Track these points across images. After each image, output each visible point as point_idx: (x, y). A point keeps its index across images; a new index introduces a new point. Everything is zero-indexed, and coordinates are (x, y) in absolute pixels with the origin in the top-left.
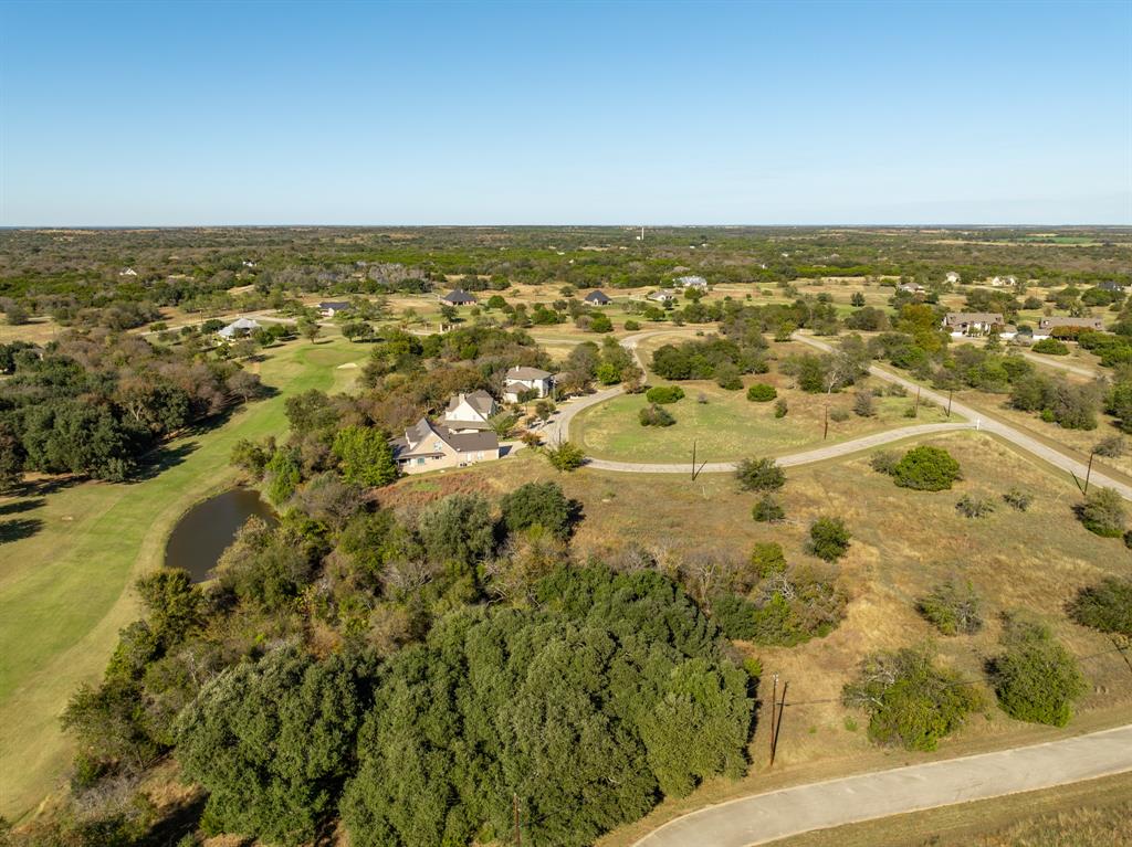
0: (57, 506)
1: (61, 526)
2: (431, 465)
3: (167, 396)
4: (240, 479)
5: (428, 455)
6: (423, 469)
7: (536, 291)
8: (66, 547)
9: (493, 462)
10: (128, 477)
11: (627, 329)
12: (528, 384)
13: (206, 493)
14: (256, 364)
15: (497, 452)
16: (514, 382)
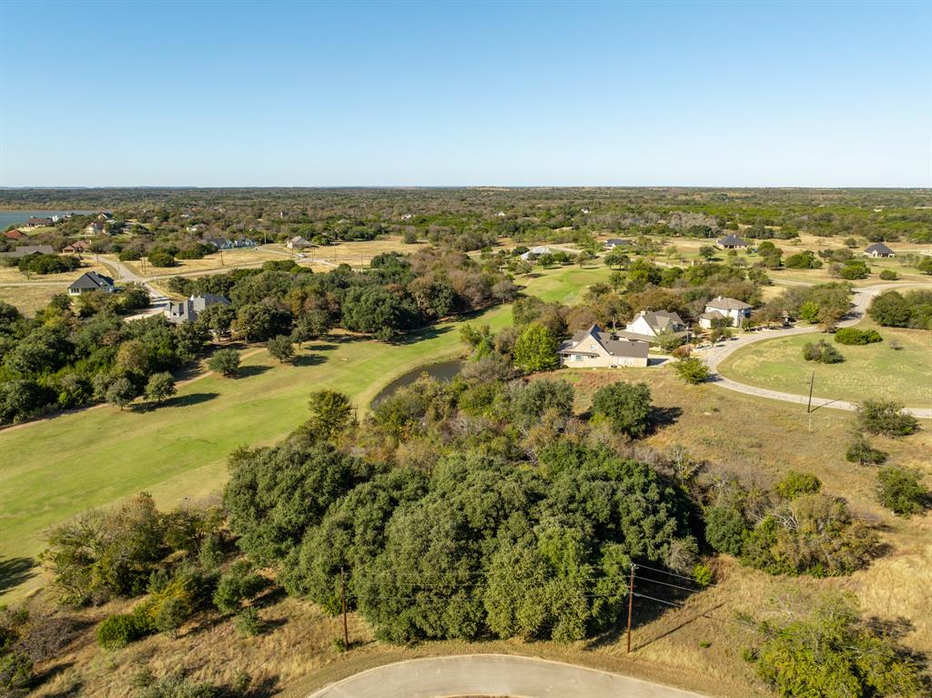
0: (344, 350)
1: (339, 364)
2: (587, 362)
3: (439, 291)
4: (463, 354)
5: (585, 354)
6: (580, 365)
7: (819, 241)
8: (332, 376)
9: (639, 368)
10: (394, 340)
11: (883, 278)
12: (724, 313)
13: (437, 359)
14: (532, 279)
15: (646, 360)
16: (712, 309)
